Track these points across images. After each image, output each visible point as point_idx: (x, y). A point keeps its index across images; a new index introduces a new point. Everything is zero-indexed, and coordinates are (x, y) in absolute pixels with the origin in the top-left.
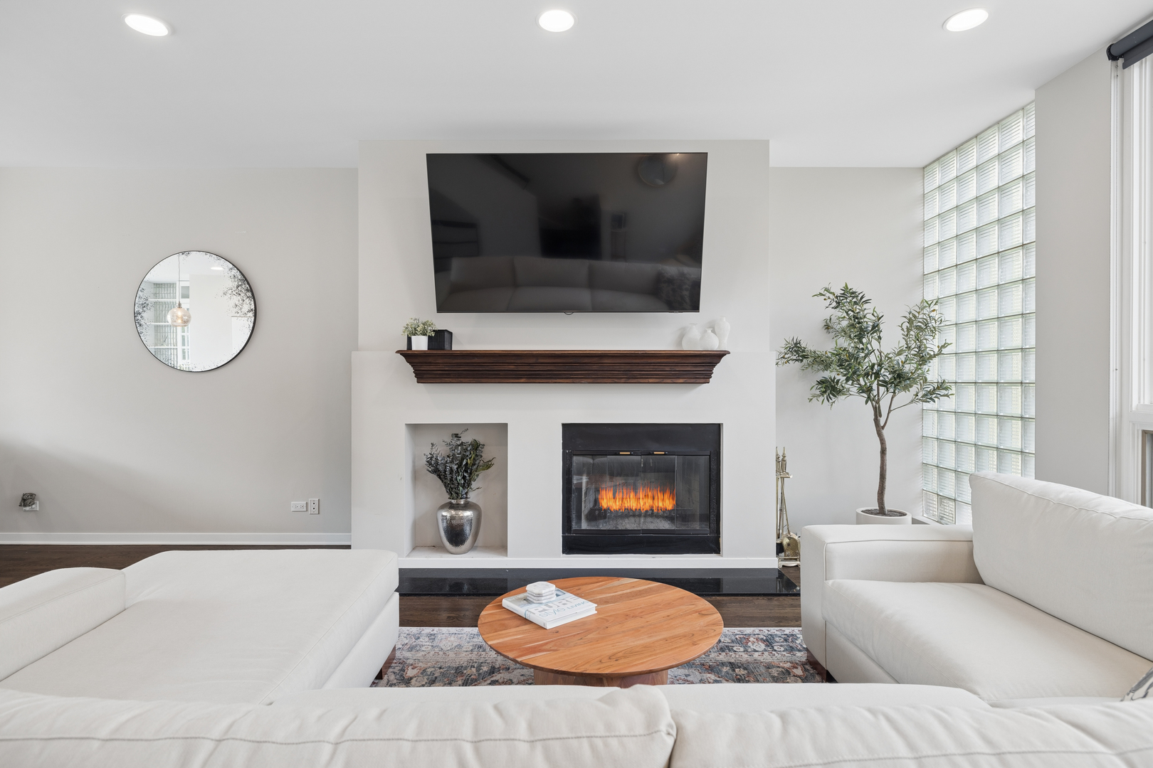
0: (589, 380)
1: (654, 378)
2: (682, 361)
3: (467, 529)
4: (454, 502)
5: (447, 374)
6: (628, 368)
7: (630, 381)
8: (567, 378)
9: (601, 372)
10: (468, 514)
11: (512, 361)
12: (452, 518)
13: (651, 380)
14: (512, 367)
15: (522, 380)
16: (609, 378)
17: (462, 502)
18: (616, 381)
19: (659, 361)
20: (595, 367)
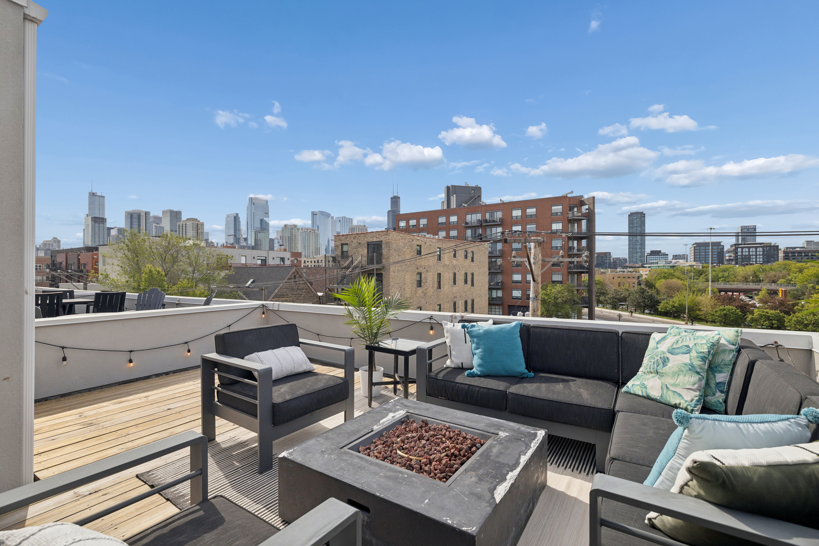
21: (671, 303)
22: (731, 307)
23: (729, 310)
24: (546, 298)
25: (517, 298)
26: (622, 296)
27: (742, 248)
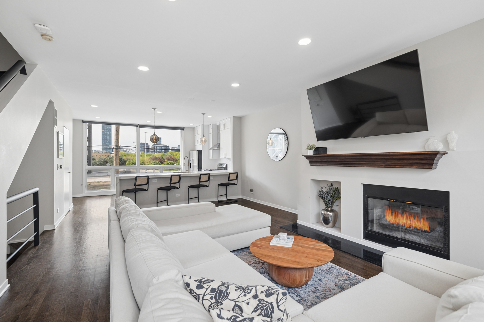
0: (368, 166)
1: (398, 165)
2: (412, 157)
3: (330, 219)
4: (327, 208)
5: (318, 163)
6: (384, 160)
7: (387, 166)
8: (359, 165)
9: (372, 163)
10: (331, 214)
11: (337, 158)
12: (325, 214)
13: (397, 167)
14: (338, 161)
15: (342, 165)
16: (377, 165)
17: (330, 209)
18: (380, 166)
19: (399, 157)
20: (369, 160)
21: (132, 161)
22: (157, 161)
23: (156, 162)
26: (105, 160)
27: (157, 146)
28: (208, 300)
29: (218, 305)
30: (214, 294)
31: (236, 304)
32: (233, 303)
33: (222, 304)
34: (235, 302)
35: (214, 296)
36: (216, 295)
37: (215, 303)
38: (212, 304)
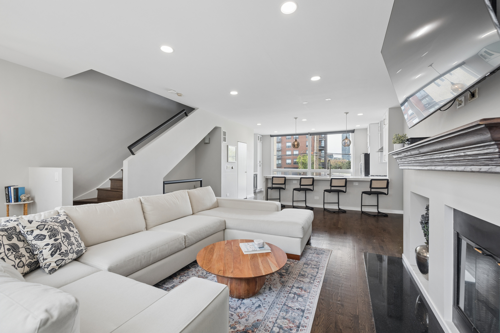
24: (304, 161)
25: (289, 164)
28: (11, 255)
29: (18, 253)
30: (12, 250)
31: (25, 248)
32: (24, 248)
33: (20, 251)
34: (24, 247)
35: (12, 252)
36: (13, 250)
37: (16, 253)
38: (15, 255)
